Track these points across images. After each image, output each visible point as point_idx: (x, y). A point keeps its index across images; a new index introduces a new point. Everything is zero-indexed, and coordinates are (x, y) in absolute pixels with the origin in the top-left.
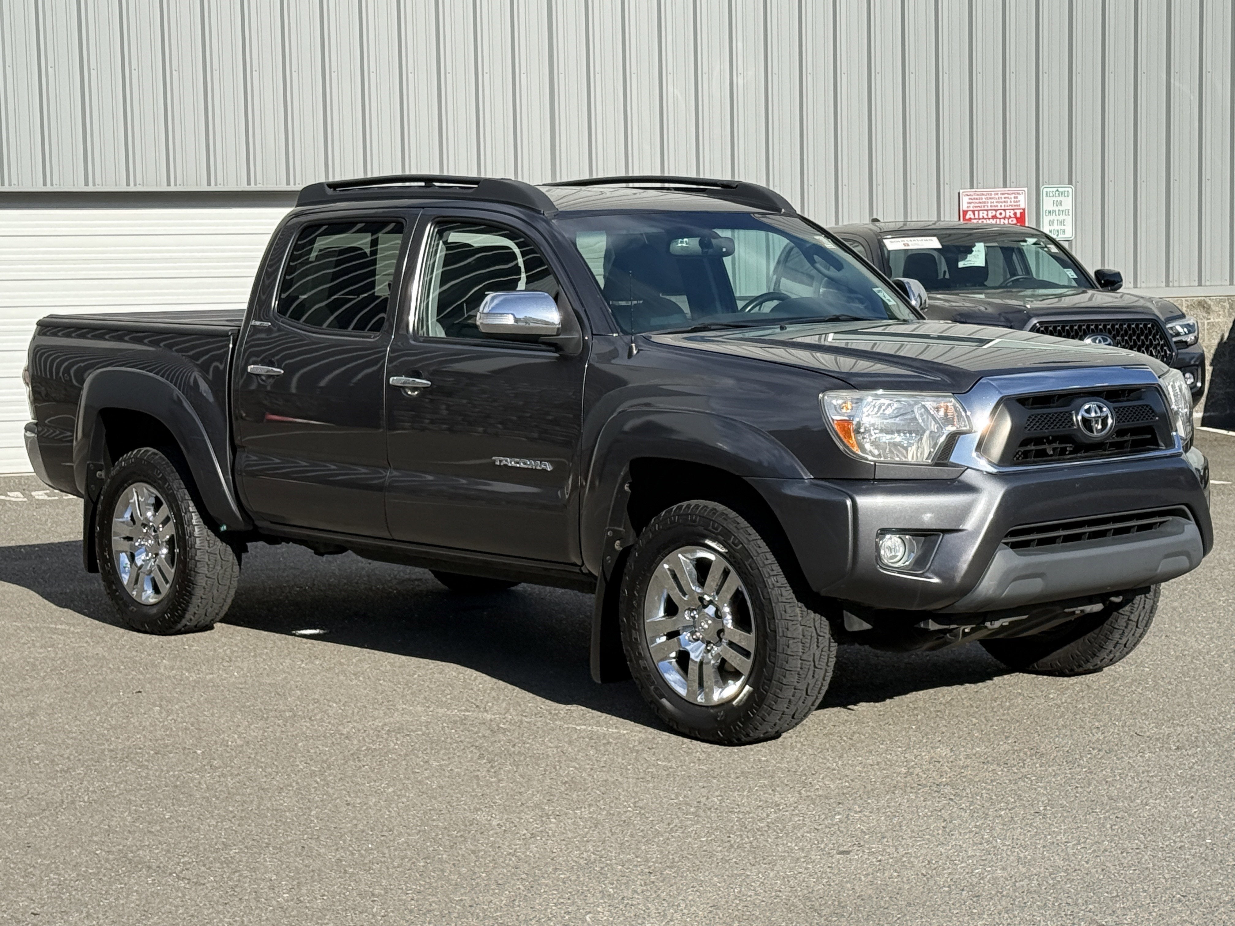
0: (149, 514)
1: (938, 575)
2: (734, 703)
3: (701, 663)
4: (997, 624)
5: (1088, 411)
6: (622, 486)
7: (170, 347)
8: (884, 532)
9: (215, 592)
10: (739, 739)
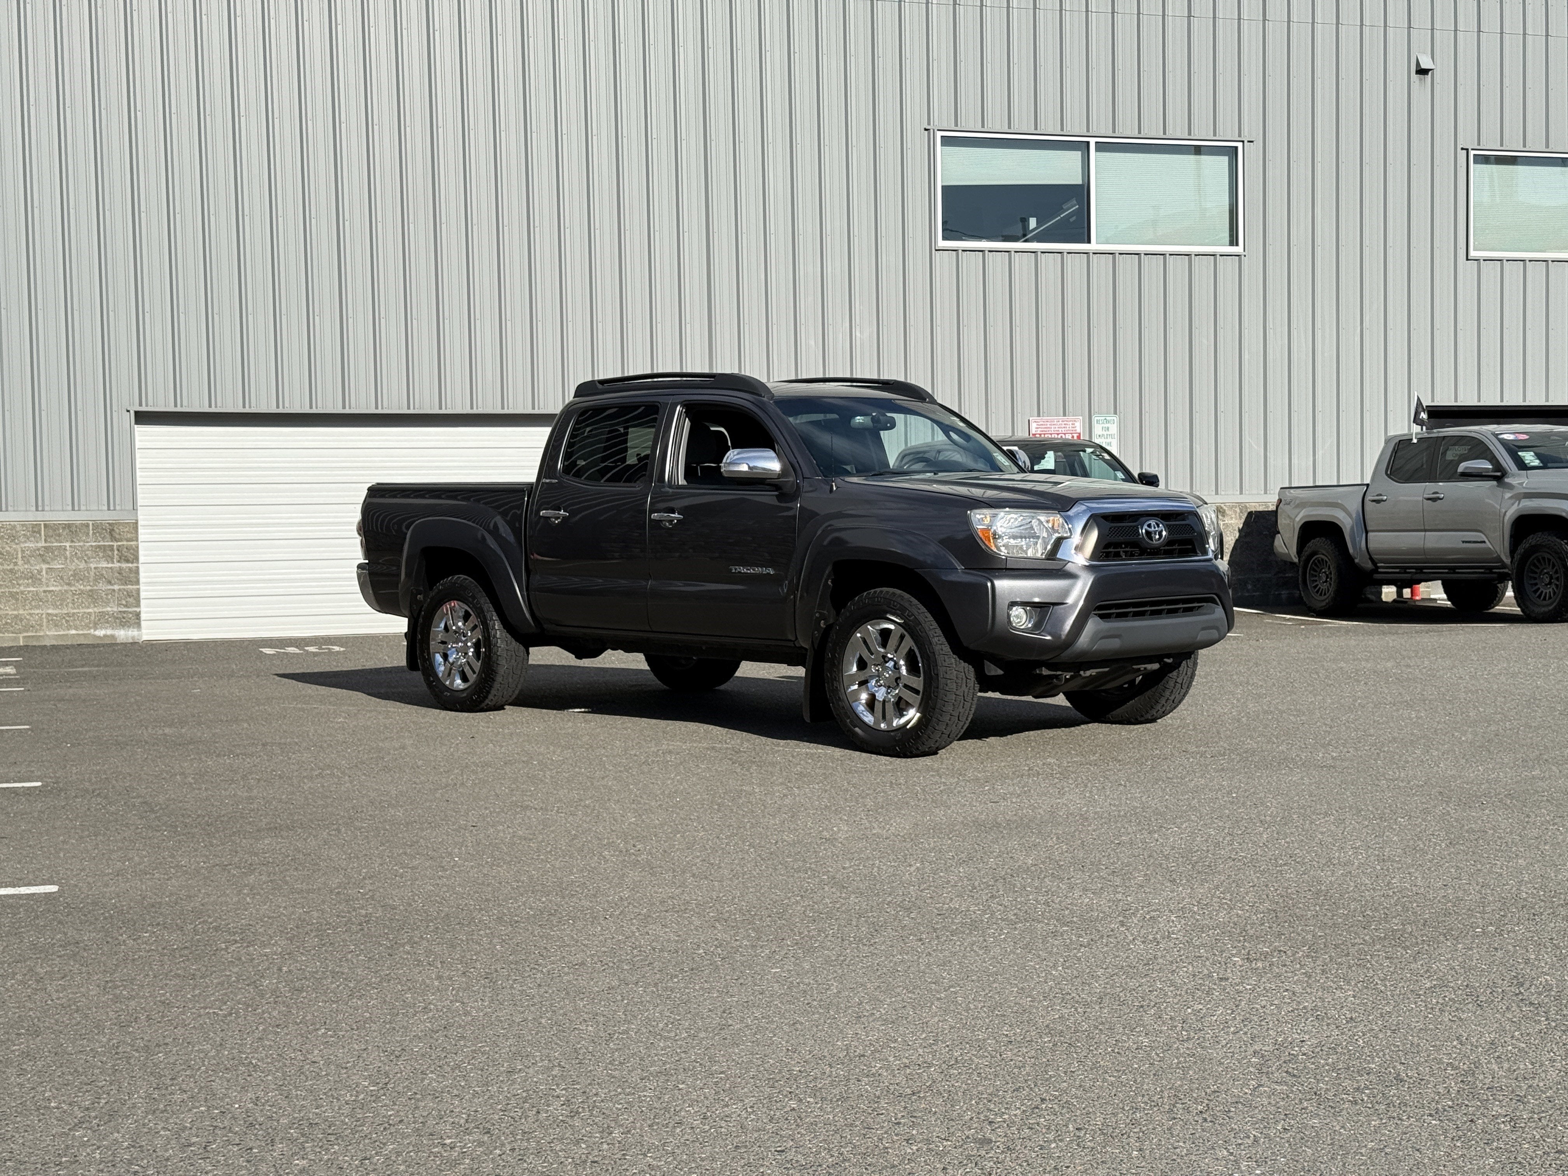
0: (460, 624)
1: (1050, 634)
2: (908, 727)
3: (884, 701)
4: (1088, 673)
5: (1149, 526)
6: (827, 581)
7: (478, 501)
8: (1013, 604)
9: (510, 680)
10: (911, 752)
